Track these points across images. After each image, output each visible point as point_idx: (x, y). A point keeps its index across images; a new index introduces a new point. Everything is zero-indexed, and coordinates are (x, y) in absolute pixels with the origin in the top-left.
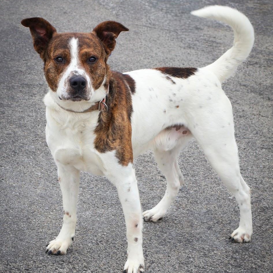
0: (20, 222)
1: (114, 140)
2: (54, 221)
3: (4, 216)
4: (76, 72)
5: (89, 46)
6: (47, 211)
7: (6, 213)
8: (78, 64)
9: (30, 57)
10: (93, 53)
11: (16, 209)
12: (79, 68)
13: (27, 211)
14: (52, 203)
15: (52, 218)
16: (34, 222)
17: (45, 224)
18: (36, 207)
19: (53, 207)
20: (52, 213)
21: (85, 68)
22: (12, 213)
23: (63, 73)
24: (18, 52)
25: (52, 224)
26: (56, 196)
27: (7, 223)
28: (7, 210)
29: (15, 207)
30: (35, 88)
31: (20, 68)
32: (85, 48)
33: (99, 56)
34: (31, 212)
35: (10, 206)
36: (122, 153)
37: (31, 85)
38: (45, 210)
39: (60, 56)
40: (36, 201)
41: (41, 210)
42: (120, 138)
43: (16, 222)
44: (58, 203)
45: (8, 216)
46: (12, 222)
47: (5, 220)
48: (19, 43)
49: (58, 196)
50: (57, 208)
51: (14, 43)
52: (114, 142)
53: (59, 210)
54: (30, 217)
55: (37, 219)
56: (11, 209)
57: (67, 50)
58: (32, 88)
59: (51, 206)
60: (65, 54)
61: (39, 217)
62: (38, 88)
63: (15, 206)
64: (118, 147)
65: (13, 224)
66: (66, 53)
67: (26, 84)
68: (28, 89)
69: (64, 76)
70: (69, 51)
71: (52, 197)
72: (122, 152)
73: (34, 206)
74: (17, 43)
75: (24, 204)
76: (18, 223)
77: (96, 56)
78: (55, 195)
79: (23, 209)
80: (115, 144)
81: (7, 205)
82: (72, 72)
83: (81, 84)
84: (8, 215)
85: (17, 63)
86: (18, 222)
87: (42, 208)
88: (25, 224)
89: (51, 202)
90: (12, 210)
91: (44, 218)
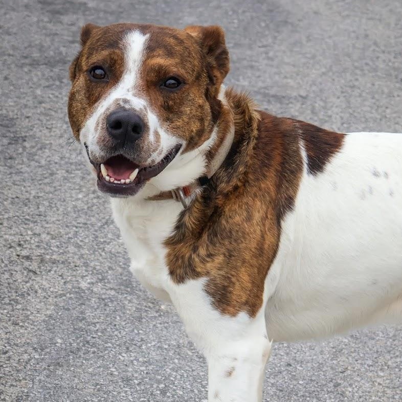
0: (323, 393)
1: (210, 255)
2: (389, 391)
3: (286, 378)
4: (126, 101)
5: (170, 53)
6: (371, 368)
7: (289, 371)
8: (135, 87)
9: (270, 40)
10: (175, 70)
11: (308, 362)
12: (134, 95)
13: (332, 368)
14: (377, 352)
15: (384, 385)
16: (350, 392)
17: (373, 398)
18: (348, 359)
19: (381, 360)
20: (382, 374)
21: (150, 96)
22: (302, 371)
23: (99, 101)
24: (245, 29)
25: (388, 398)
26: (382, 337)
27: (296, 395)
28: (291, 365)
29: (305, 360)
30: (292, 103)
31: (256, 62)
32: (159, 55)
33: (190, 78)
34: (340, 370)
35: (295, 357)
36: (224, 286)
37: (284, 97)
38: (366, 366)
39: (101, 63)
40: (344, 346)
41: (359, 366)
42: (227, 254)
43: (314, 391)
44: (389, 352)
45: (294, 378)
46: (306, 392)
47: (292, 386)
48: (244, 12)
49: (386, 336)
50: (390, 363)
51: (234, 12)
52: (208, 259)
53: (396, 368)
54: (339, 381)
55: (354, 386)
56: (298, 362)
57: (117, 51)
58: (288, 104)
59: (376, 358)
60: (112, 59)
61: (359, 382)
62: (298, 105)
63: (305, 358)
64: (214, 272)
65: (309, 397)
66: (116, 58)
67: (273, 96)
68: (279, 105)
69: (99, 108)
70: (123, 54)
71: (374, 339)
72: (226, 284)
73: (344, 358)
74: (240, 11)
75: (322, 352)
76: (318, 394)
77: (182, 78)
78: (381, 334)
79: (322, 364)
80: (208, 265)
81: (287, 354)
82: (117, 100)
83: (130, 129)
84: (295, 375)
85: (249, 52)
86: (318, 392)
87: (359, 362)
88: (332, 397)
89: (375, 349)
90: (301, 366)
91: (368, 385)
